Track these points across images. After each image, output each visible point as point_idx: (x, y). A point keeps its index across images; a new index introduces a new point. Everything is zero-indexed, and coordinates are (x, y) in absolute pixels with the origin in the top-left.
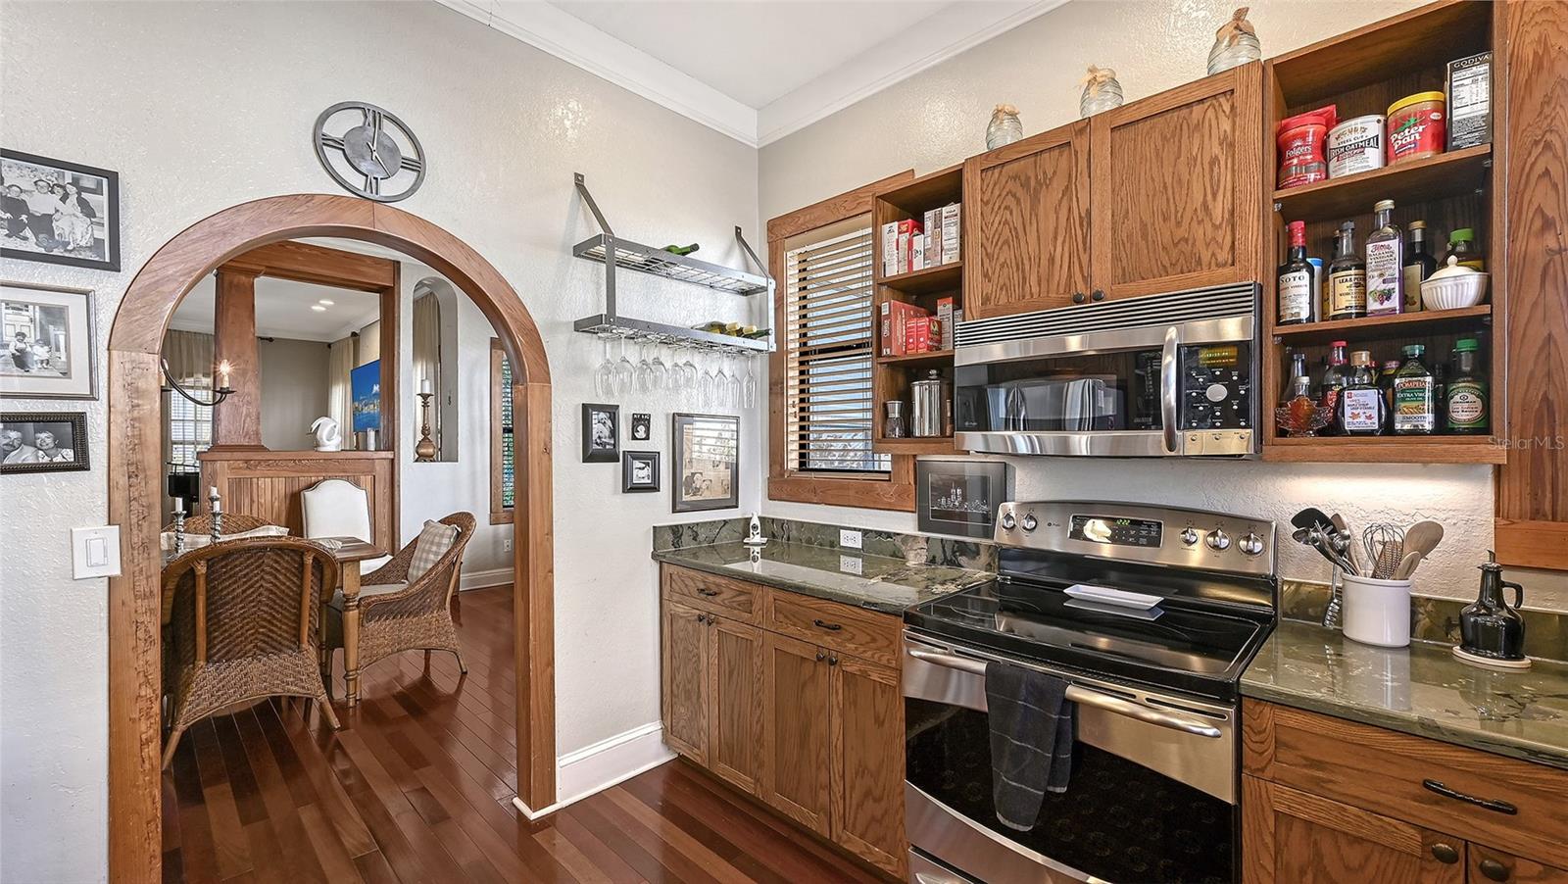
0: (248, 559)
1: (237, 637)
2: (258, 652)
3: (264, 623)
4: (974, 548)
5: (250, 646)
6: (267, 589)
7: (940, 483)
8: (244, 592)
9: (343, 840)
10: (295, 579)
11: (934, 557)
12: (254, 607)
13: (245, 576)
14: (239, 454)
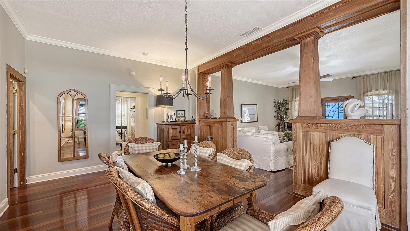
14: (305, 121)
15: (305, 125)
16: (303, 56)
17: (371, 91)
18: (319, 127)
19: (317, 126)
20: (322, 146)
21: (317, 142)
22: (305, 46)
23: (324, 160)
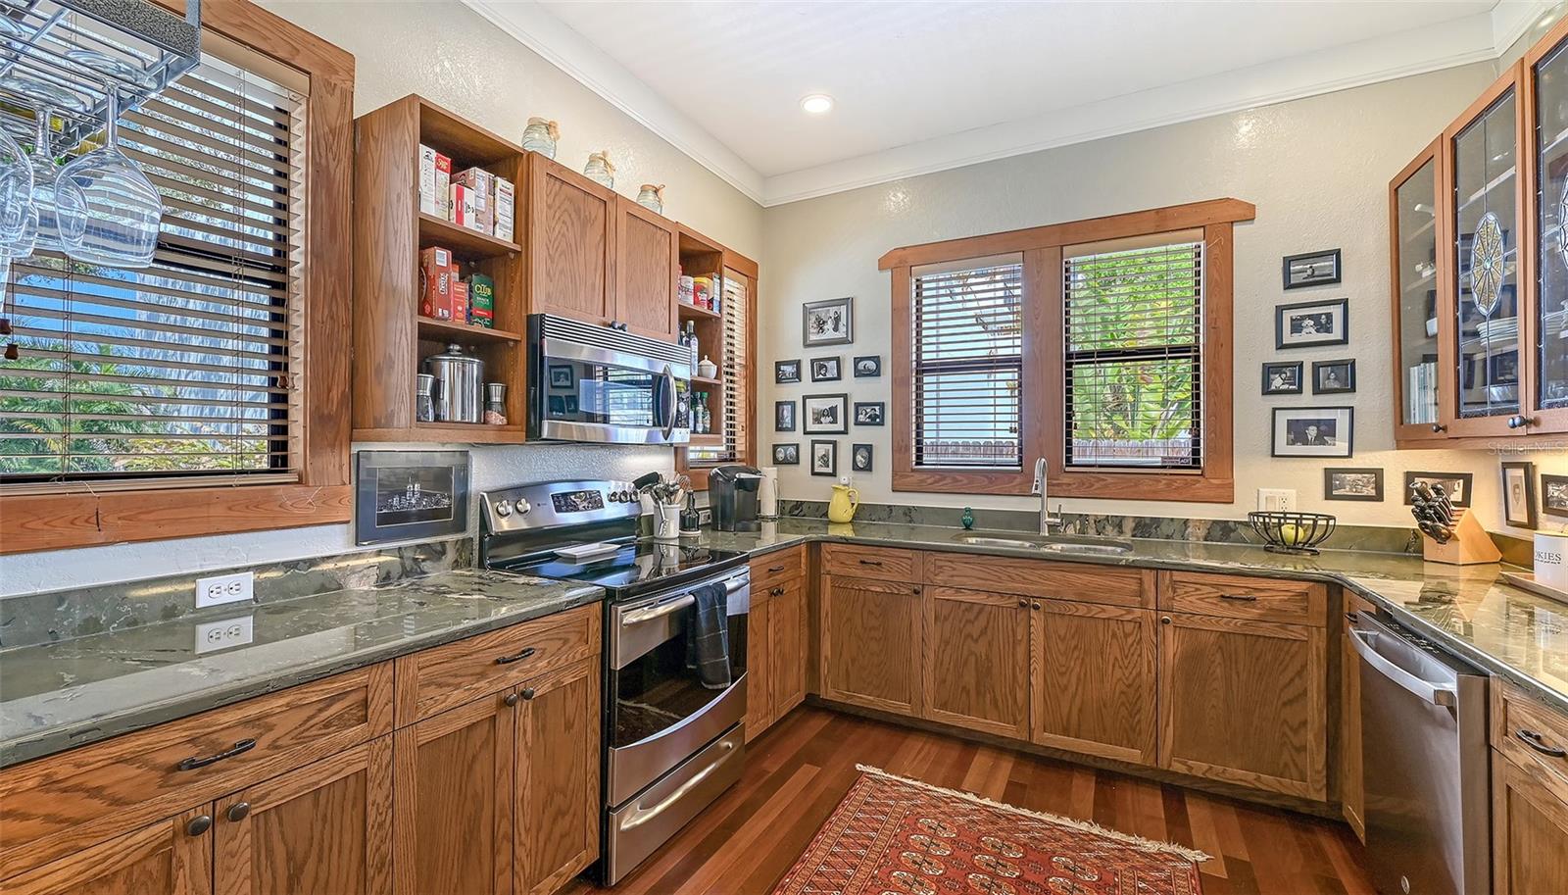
4: (439, 548)
7: (393, 479)
11: (388, 573)
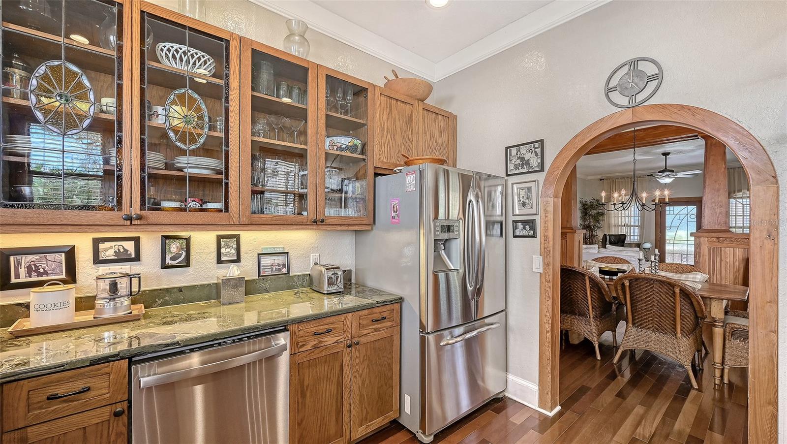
0: (646, 283)
1: (645, 319)
2: (655, 329)
3: (657, 317)
5: (651, 326)
6: (657, 300)
8: (646, 298)
9: (639, 428)
10: (671, 299)
12: (651, 307)
13: (646, 291)
14: (713, 235)
15: (715, 239)
16: (709, 158)
17: (740, 191)
18: (734, 242)
19: (732, 241)
20: (737, 263)
21: (730, 259)
22: (713, 147)
23: (739, 280)
